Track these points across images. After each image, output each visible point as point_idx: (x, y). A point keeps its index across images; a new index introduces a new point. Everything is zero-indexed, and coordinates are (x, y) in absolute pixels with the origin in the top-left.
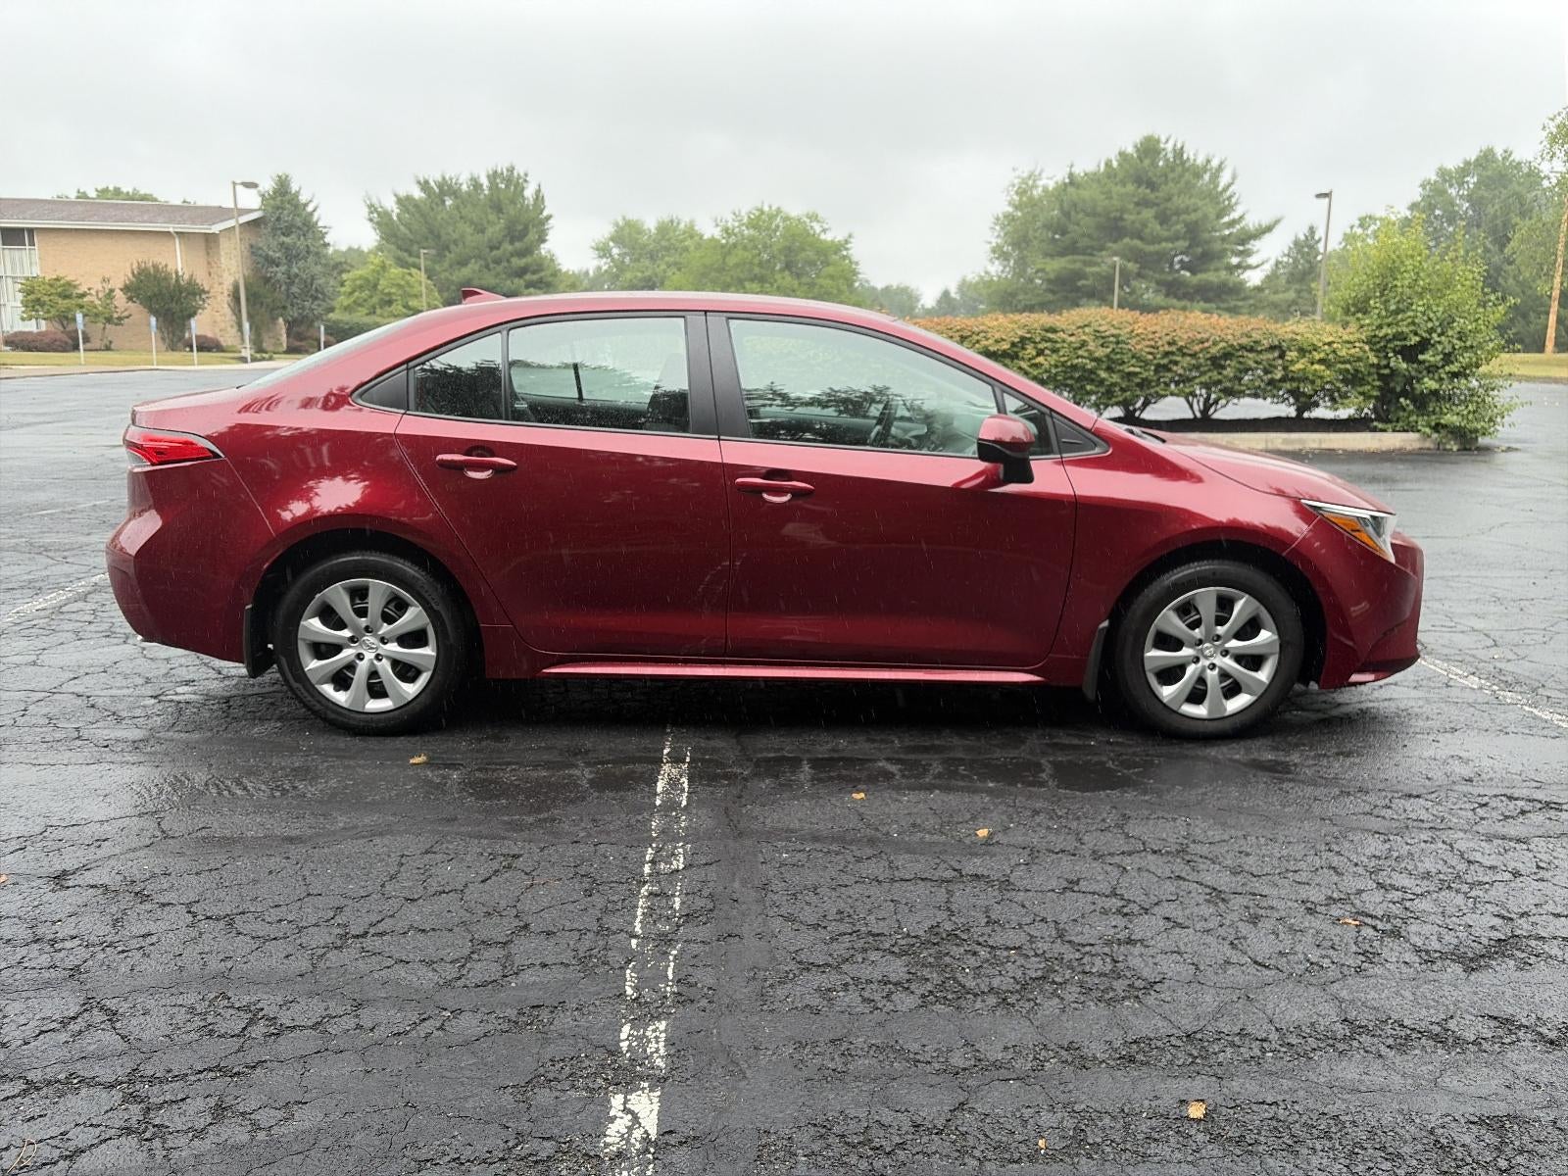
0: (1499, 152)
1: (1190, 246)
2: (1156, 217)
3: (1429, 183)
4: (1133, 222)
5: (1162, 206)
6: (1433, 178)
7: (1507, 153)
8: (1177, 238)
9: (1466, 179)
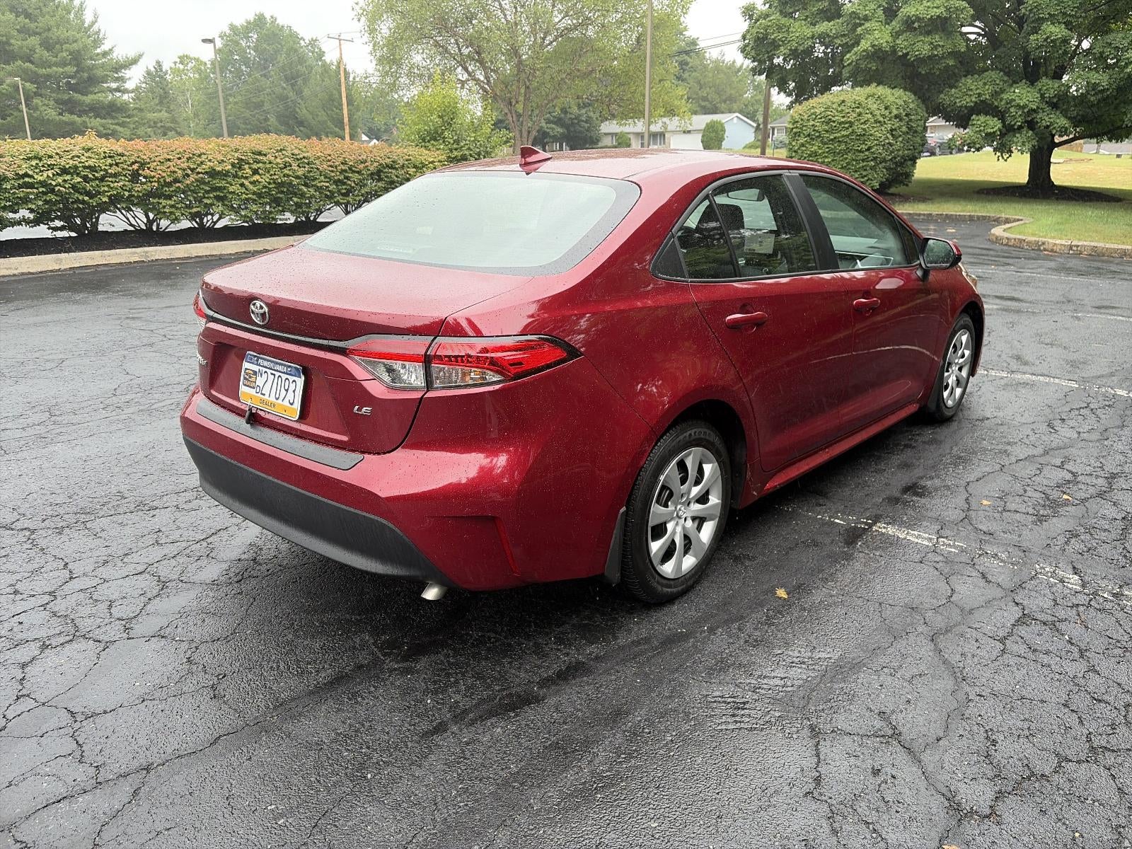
0: (268, 17)
1: (77, 72)
2: (41, 45)
3: (225, 35)
4: (21, 48)
5: (44, 35)
6: (228, 32)
7: (274, 19)
8: (65, 65)
9: (250, 35)
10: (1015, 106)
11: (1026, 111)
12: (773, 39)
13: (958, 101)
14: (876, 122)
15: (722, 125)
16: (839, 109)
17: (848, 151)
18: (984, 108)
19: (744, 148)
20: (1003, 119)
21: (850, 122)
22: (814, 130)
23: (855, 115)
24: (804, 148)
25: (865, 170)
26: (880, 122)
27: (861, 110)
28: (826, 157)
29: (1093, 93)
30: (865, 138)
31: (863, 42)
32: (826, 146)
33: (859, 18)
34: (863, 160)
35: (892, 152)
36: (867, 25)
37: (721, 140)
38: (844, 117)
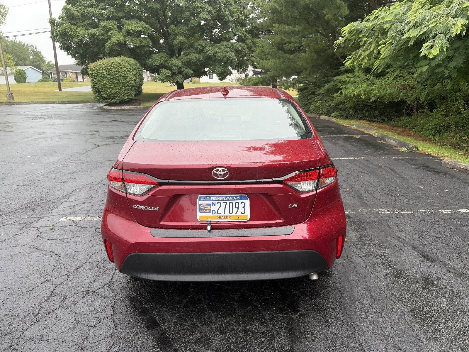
10: (174, 66)
11: (178, 67)
12: (70, 34)
13: (153, 63)
14: (129, 71)
15: (24, 71)
16: (112, 66)
17: (120, 83)
18: (163, 66)
19: (38, 81)
20: (171, 70)
21: (118, 71)
22: (103, 74)
23: (120, 68)
24: (100, 82)
25: (128, 90)
26: (130, 71)
27: (121, 66)
28: (111, 85)
29: (198, 61)
30: (126, 77)
31: (112, 39)
32: (110, 81)
33: (108, 28)
34: (127, 86)
35: (136, 83)
36: (112, 32)
37: (25, 78)
38: (115, 69)
